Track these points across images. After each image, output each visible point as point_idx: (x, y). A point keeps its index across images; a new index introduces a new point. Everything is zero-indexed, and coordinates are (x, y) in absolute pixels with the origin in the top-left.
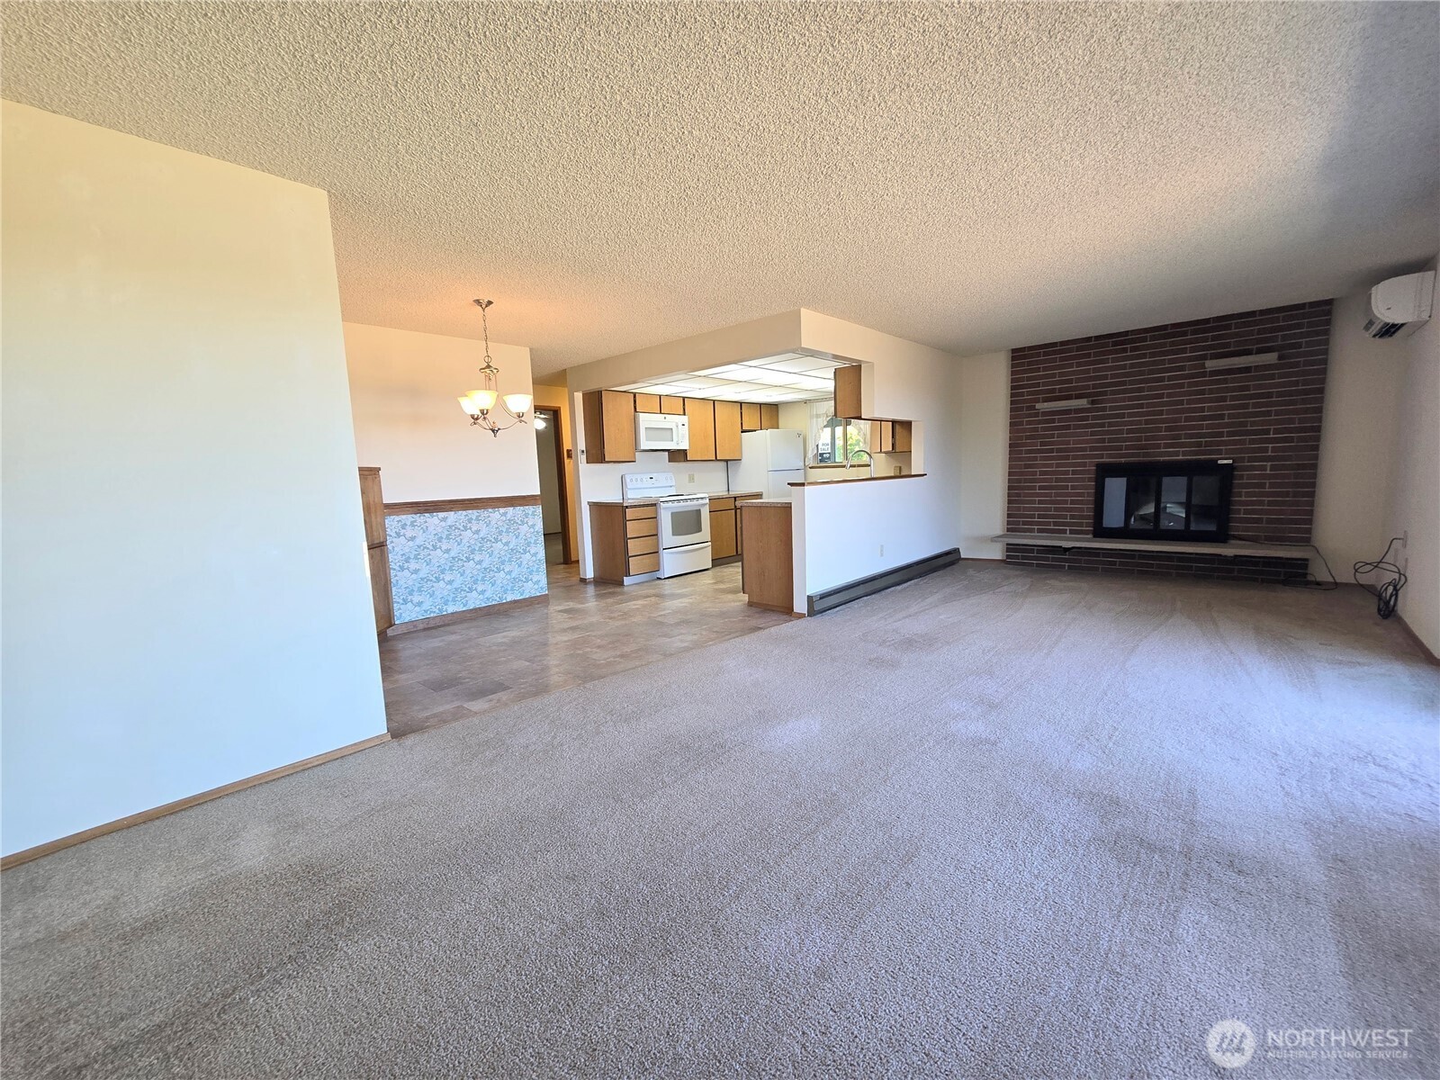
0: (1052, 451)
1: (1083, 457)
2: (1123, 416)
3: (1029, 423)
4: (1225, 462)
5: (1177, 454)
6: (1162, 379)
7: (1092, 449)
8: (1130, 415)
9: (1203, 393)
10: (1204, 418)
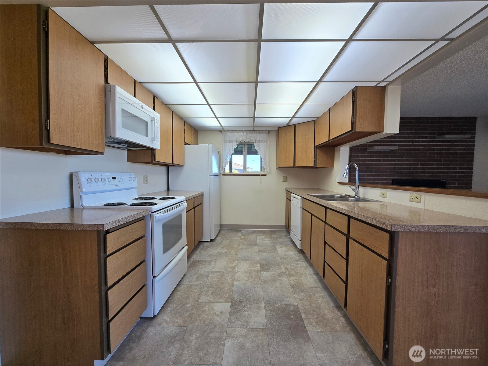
0: (372, 172)
1: (387, 176)
2: (403, 157)
3: (362, 157)
4: (444, 181)
5: (424, 176)
6: (419, 142)
7: (391, 172)
8: (407, 157)
9: (434, 149)
10: (435, 161)
